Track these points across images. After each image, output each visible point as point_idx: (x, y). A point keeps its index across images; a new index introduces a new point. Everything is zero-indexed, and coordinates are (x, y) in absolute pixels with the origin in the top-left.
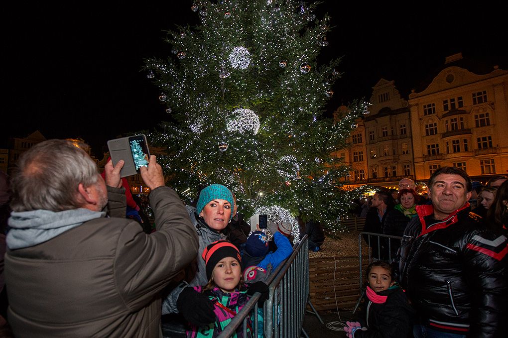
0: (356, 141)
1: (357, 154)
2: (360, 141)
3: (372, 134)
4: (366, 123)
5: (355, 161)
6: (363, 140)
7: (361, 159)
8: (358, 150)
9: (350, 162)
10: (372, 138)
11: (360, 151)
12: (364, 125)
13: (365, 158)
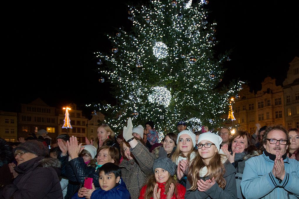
0: (277, 103)
1: (278, 113)
2: (280, 103)
3: (289, 98)
4: (284, 90)
5: (276, 118)
6: (282, 102)
7: (281, 116)
8: (278, 109)
9: (273, 119)
10: (288, 101)
11: (281, 110)
12: (283, 91)
13: (283, 116)
